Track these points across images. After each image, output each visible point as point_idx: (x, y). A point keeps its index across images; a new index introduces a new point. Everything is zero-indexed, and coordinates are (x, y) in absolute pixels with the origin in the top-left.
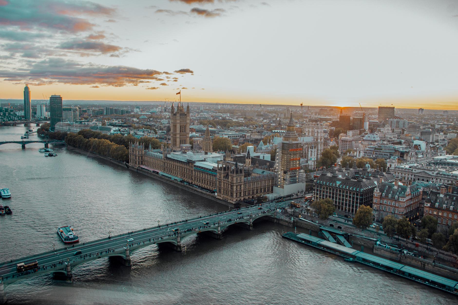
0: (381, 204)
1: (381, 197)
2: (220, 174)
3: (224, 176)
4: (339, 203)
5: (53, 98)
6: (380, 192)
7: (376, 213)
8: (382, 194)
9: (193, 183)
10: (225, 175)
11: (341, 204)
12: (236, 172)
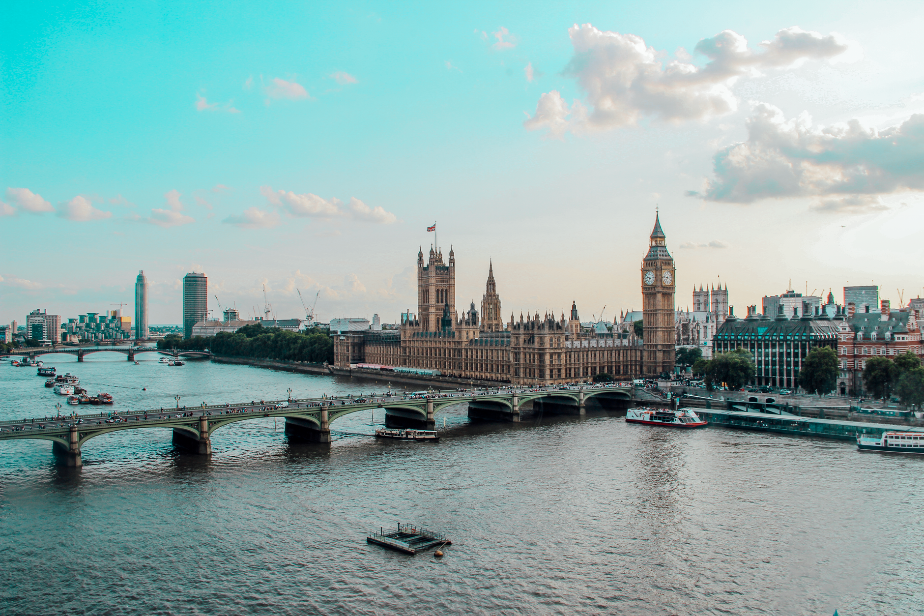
0: (855, 357)
1: (855, 342)
2: (517, 337)
3: (525, 341)
4: (767, 371)
5: (189, 279)
6: (852, 331)
7: (847, 377)
8: (856, 335)
9: (463, 375)
10: (527, 338)
11: (770, 374)
12: (550, 327)
